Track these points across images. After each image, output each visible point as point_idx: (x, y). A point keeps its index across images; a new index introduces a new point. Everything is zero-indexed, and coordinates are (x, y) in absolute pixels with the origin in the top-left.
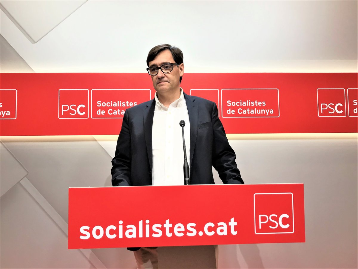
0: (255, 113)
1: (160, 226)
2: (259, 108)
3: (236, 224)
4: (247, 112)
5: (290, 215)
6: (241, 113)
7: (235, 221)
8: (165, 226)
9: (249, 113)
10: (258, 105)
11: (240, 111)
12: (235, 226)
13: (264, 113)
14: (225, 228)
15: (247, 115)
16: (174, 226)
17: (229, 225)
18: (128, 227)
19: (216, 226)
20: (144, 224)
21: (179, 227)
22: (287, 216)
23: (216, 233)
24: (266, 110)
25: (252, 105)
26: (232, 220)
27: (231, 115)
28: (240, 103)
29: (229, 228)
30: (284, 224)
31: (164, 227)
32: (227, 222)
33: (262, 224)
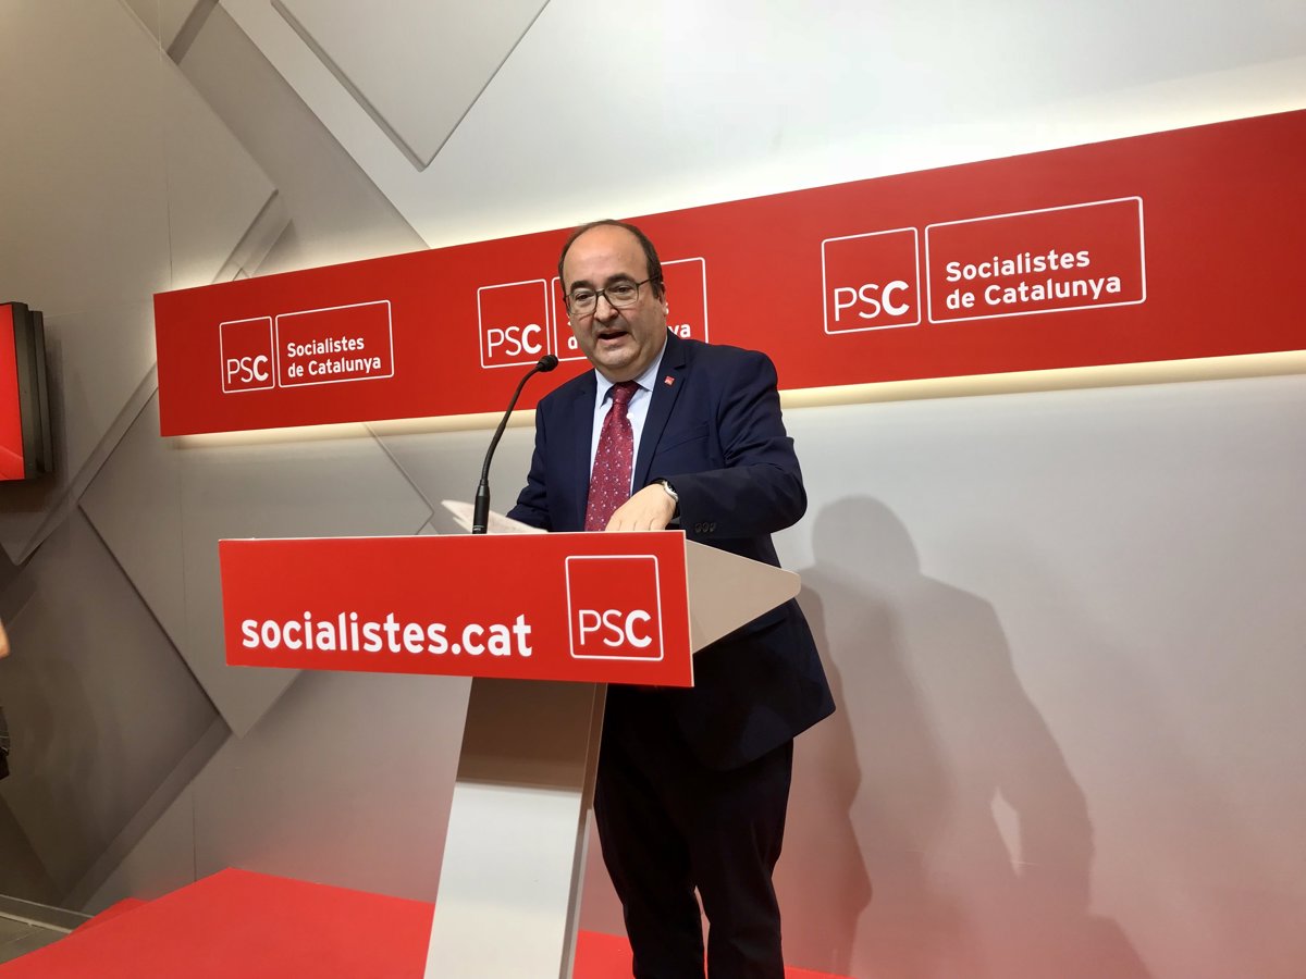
0: (1050, 296)
2: (1062, 276)
3: (528, 629)
4: (1018, 294)
5: (653, 613)
6: (998, 300)
7: (526, 624)
8: (386, 627)
9: (1024, 299)
10: (1060, 266)
12: (527, 635)
13: (1085, 292)
15: (1019, 306)
16: (402, 628)
17: (515, 631)
18: (321, 625)
20: (348, 622)
21: (413, 633)
22: (645, 616)
23: (487, 650)
24: (1091, 282)
25: (1036, 270)
26: (521, 619)
27: (962, 311)
28: (992, 267)
29: (514, 638)
30: (639, 635)
31: (385, 629)
32: (510, 624)
33: (586, 633)
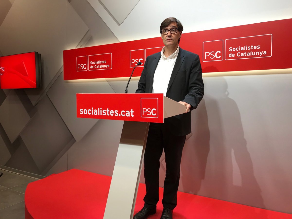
0: (251, 55)
1: (105, 111)
2: (254, 51)
3: (133, 112)
4: (244, 54)
5: (157, 109)
6: (240, 56)
8: (107, 111)
10: (254, 49)
11: (239, 54)
13: (258, 54)
14: (129, 113)
15: (244, 57)
16: (110, 111)
18: (95, 110)
19: (126, 112)
20: (100, 110)
21: (112, 112)
22: (155, 110)
23: (125, 115)
24: (260, 52)
25: (248, 49)
26: (132, 110)
27: (232, 58)
29: (130, 113)
30: (154, 113)
33: (144, 113)
